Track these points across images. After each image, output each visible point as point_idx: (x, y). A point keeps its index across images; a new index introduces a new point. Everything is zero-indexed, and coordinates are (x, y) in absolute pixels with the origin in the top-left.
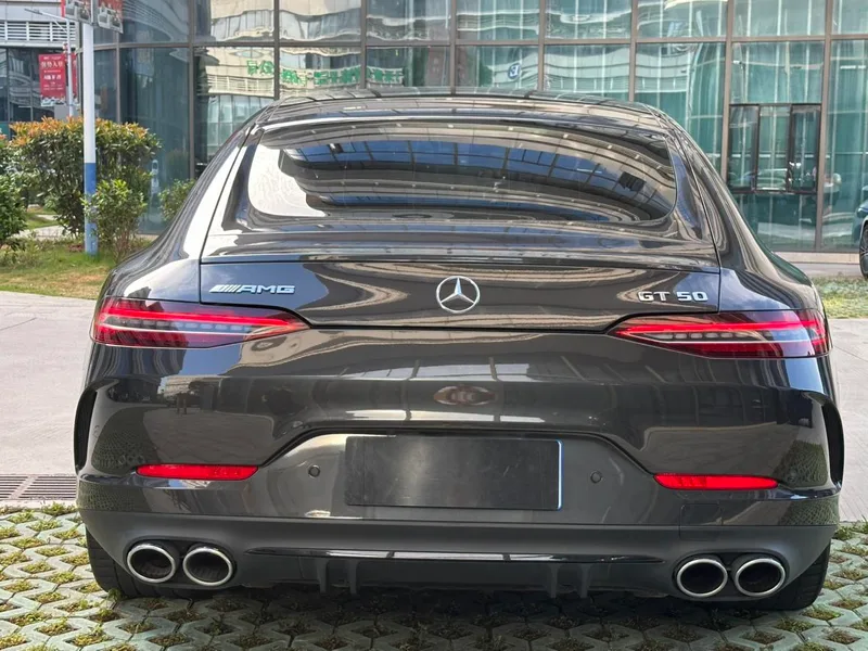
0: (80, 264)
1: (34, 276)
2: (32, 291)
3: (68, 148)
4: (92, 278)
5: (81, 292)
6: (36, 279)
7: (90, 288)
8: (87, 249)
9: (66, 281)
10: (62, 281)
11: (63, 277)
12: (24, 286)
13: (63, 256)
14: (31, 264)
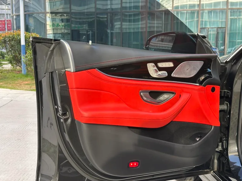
0: (21, 78)
1: (6, 82)
2: (7, 88)
3: (15, 40)
4: (27, 83)
5: (24, 88)
6: (7, 83)
7: (26, 86)
8: (23, 72)
9: (17, 84)
10: (16, 84)
11: (16, 82)
12: (4, 86)
13: (14, 75)
14: (5, 78)
